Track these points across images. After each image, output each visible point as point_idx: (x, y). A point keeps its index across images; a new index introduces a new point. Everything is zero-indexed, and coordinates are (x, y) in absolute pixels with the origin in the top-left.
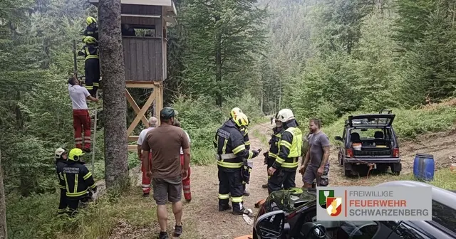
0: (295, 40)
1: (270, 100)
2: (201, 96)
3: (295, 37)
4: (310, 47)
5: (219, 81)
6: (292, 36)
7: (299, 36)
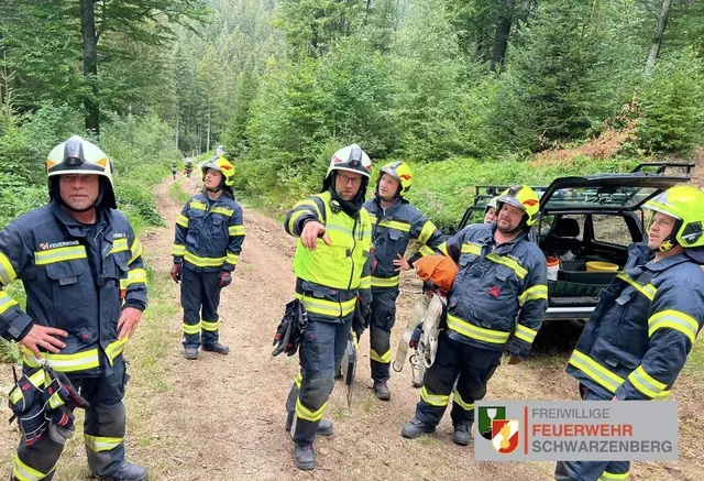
0: (231, 33)
1: (191, 131)
2: (46, 106)
3: (231, 28)
4: (257, 49)
5: (90, 75)
6: (225, 24)
7: (238, 27)
